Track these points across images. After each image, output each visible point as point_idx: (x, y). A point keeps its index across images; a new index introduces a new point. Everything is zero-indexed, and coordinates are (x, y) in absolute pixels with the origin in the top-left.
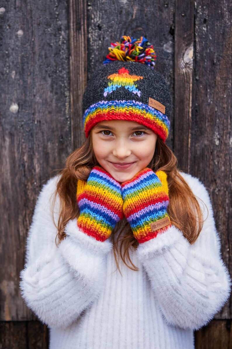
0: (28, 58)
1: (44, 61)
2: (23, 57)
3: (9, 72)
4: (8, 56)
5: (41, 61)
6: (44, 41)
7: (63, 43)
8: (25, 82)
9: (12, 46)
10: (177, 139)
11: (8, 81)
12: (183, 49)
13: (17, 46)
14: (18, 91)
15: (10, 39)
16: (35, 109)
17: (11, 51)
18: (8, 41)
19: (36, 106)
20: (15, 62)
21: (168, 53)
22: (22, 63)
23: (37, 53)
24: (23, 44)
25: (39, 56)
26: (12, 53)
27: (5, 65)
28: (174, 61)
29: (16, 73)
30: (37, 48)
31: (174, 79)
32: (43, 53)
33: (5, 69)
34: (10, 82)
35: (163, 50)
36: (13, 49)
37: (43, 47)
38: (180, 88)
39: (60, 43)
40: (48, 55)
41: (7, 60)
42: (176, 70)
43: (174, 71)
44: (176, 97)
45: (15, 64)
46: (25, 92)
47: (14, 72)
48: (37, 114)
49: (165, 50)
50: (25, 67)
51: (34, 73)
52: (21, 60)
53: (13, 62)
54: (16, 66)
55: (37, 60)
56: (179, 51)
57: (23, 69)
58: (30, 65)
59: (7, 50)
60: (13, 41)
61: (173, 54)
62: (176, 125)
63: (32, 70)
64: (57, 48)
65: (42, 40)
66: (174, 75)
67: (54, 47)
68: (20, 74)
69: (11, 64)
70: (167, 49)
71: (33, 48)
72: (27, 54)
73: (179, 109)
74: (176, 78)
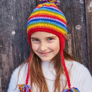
0: (19, 10)
1: (26, 11)
2: (16, 10)
3: (11, 17)
4: (10, 10)
5: (24, 11)
6: (25, 2)
7: (34, 2)
8: (18, 21)
9: (11, 5)
10: (88, 42)
11: (10, 21)
12: (89, 1)
13: (14, 5)
14: (15, 25)
15: (10, 2)
16: (23, 33)
17: (11, 7)
18: (9, 3)
19: (23, 32)
20: (13, 12)
21: (82, 4)
22: (16, 13)
23: (23, 7)
24: (16, 4)
25: (24, 9)
26: (11, 8)
27: (8, 14)
28: (85, 7)
29: (14, 17)
30: (22, 5)
31: (85, 15)
32: (25, 7)
33: (9, 16)
34: (11, 22)
35: (79, 3)
36: (12, 7)
37: (25, 4)
38: (88, 19)
39: (33, 2)
40: (28, 8)
41: (9, 11)
42: (86, 11)
43: (85, 12)
44: (87, 23)
45: (13, 13)
46: (18, 26)
47: (13, 17)
48: (24, 35)
49: (81, 3)
50: (17, 14)
51: (22, 17)
52: (16, 11)
53: (12, 12)
54: (13, 14)
55: (23, 11)
56: (87, 2)
57: (17, 15)
58: (20, 13)
59: (9, 7)
60: (11, 3)
61: (84, 4)
62: (87, 36)
63: (21, 15)
64: (31, 5)
65: (25, 1)
66: (85, 14)
67: (30, 4)
68: (15, 18)
69: (11, 13)
70: (81, 2)
71: (21, 6)
72: (18, 8)
73: (89, 29)
74: (86, 15)
